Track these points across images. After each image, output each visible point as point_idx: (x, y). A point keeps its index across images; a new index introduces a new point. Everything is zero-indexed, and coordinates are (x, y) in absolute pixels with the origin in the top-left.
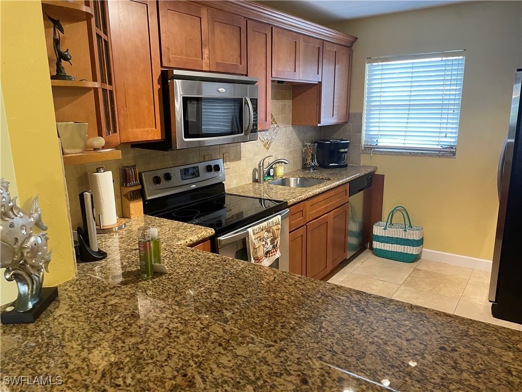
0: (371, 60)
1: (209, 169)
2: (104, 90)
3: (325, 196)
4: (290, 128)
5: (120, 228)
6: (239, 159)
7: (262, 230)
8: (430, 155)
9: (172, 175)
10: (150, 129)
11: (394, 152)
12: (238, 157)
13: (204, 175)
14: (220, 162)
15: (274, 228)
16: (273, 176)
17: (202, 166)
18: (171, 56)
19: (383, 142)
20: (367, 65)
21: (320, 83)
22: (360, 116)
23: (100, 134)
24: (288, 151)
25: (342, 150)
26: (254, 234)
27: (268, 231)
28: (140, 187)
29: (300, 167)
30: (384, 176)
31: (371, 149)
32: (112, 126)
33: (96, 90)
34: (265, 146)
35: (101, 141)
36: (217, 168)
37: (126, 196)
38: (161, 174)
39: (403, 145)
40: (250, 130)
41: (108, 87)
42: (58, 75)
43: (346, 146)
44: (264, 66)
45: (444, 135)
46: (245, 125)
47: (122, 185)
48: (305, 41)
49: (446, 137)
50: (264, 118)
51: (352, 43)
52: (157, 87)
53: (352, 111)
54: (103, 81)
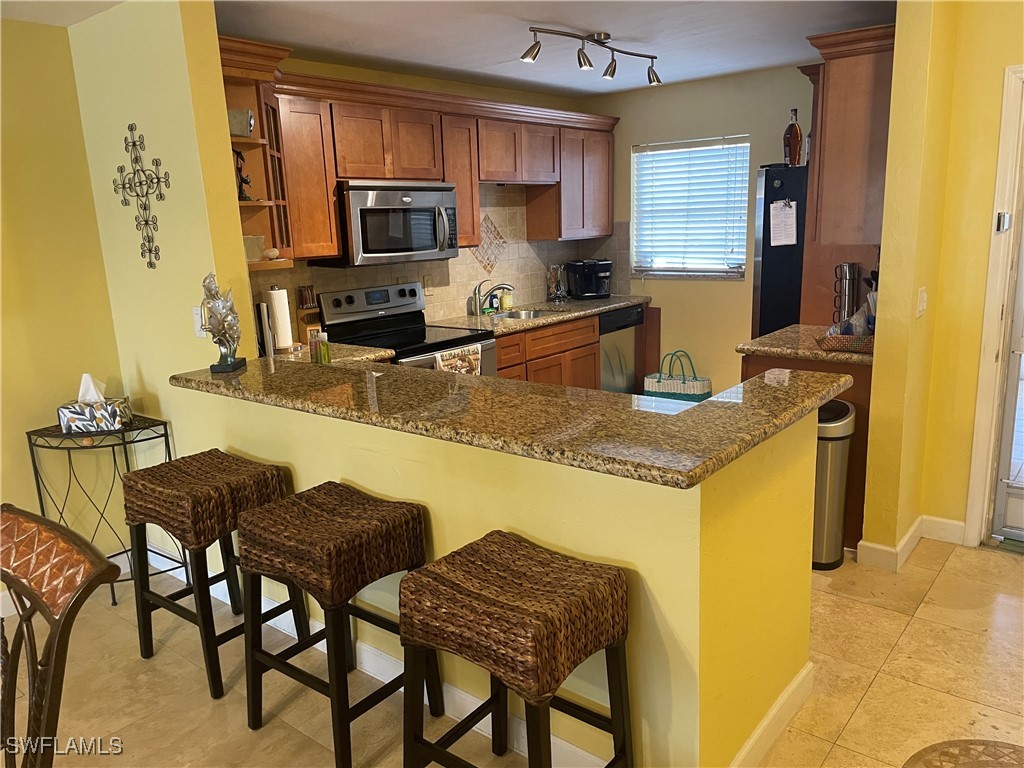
0: (638, 148)
1: (402, 293)
2: (278, 206)
3: (556, 330)
4: (526, 245)
5: (296, 349)
6: (447, 284)
7: (454, 357)
8: (714, 278)
9: (355, 298)
10: (325, 244)
11: (671, 275)
12: (444, 281)
13: (395, 300)
14: (418, 287)
15: (471, 357)
16: (497, 309)
17: (393, 291)
18: (348, 165)
19: (660, 263)
20: (634, 156)
21: (559, 183)
22: (626, 226)
23: (275, 246)
24: (522, 276)
25: (602, 275)
26: (443, 360)
27: (463, 361)
28: (318, 310)
29: (544, 299)
30: (660, 309)
31: (643, 272)
32: (286, 240)
33: (271, 207)
34: (485, 267)
35: (276, 252)
36: (413, 293)
37: (302, 319)
38: (342, 297)
39: (681, 266)
40: (446, 244)
41: (281, 203)
42: (242, 197)
43: (607, 268)
44: (468, 167)
45: (730, 250)
46: (440, 236)
47: (298, 308)
48: (529, 131)
49: (732, 252)
50: (470, 230)
51: (613, 126)
52: (333, 199)
53: (617, 219)
54: (277, 198)
